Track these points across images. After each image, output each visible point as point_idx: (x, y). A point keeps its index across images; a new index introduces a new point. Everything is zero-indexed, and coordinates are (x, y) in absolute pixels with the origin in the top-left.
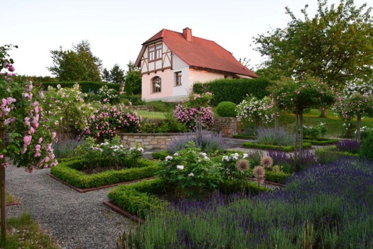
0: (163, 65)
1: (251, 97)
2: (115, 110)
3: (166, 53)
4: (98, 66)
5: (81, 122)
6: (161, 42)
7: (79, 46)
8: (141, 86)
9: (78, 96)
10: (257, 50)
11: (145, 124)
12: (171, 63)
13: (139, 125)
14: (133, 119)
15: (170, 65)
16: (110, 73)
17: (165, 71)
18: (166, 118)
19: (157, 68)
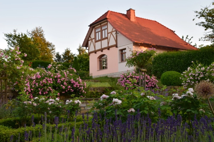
0: (108, 43)
1: (196, 64)
2: (59, 76)
3: (111, 33)
4: (51, 50)
5: (20, 82)
6: (106, 23)
7: (33, 32)
8: (89, 66)
9: (17, 55)
10: (200, 25)
11: (90, 91)
12: (116, 41)
13: (84, 91)
14: (77, 85)
15: (115, 43)
16: (62, 57)
17: (110, 49)
18: (110, 86)
19: (103, 47)
